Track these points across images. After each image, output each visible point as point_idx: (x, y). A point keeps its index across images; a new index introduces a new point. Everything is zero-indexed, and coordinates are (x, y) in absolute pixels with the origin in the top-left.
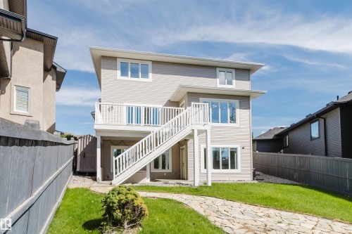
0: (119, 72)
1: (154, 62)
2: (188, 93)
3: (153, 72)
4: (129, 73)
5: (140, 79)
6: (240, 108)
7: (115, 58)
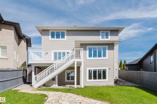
0: (50, 37)
1: (67, 31)
2: (81, 44)
3: (67, 36)
4: (55, 37)
5: (61, 39)
6: (109, 49)
7: (48, 30)
